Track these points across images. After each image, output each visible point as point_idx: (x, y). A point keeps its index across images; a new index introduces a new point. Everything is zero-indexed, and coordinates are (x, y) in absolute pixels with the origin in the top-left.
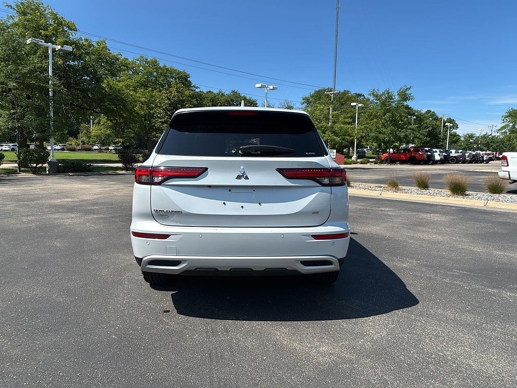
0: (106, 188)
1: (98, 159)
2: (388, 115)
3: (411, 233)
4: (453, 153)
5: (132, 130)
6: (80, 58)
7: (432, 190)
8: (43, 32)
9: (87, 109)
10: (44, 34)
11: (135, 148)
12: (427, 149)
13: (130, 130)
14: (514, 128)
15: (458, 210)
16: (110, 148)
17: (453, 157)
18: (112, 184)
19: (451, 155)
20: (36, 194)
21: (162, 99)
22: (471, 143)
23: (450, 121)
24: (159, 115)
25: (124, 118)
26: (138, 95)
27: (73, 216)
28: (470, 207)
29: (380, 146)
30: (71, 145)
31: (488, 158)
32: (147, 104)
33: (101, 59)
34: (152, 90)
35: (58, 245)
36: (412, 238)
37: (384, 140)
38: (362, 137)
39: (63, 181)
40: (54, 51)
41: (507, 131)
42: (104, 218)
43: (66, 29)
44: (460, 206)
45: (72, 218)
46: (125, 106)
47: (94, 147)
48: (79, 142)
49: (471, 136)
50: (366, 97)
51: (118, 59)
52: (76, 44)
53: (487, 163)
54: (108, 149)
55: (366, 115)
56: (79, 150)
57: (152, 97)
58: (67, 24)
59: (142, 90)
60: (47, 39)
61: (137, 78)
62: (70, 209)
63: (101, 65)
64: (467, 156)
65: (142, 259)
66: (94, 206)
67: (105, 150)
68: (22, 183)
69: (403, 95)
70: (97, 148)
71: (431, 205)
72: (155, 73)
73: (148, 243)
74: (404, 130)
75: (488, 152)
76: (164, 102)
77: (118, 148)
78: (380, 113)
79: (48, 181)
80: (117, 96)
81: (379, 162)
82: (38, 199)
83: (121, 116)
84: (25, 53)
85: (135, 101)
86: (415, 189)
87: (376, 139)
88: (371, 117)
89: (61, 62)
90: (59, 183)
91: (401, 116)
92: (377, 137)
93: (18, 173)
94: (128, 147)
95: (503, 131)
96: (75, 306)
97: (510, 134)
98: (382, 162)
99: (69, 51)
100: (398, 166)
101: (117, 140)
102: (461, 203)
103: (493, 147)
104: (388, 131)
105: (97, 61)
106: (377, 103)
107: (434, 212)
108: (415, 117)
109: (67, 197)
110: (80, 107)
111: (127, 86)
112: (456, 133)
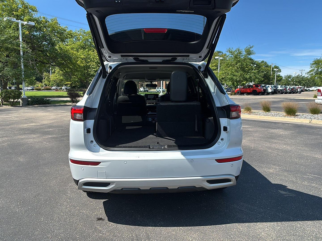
0: (58, 115)
1: (55, 95)
2: (239, 64)
3: (268, 145)
4: (279, 88)
5: (76, 76)
6: (40, 30)
7: (273, 113)
8: (15, 13)
9: (47, 64)
10: (16, 14)
11: (78, 88)
12: (263, 85)
13: (75, 76)
14: (318, 71)
15: (294, 126)
16: (62, 88)
17: (279, 90)
18: (63, 112)
19: (278, 89)
20: (11, 121)
21: (95, 56)
22: (290, 81)
23: (276, 67)
24: (93, 67)
25: (70, 68)
26: (79, 53)
27: (34, 136)
28: (301, 124)
29: (233, 84)
30: (38, 86)
31: (300, 90)
32: (85, 59)
33: (54, 30)
34: (89, 51)
35: (21, 160)
36: (270, 148)
37: (236, 80)
38: (223, 79)
39: (31, 111)
40: (23, 25)
41: (313, 73)
42: (56, 138)
43: (30, 11)
44: (294, 123)
45: (34, 138)
46: (71, 61)
47: (53, 88)
48: (43, 84)
49: (289, 77)
50: (224, 53)
51: (65, 31)
52: (37, 21)
53: (300, 93)
54: (62, 89)
55: (225, 65)
56: (43, 90)
57: (88, 55)
58: (31, 8)
59: (82, 51)
60: (18, 17)
61: (78, 43)
62: (33, 131)
63: (54, 35)
64: (288, 89)
65: (78, 181)
66: (50, 128)
67: (59, 89)
68: (3, 113)
69: (248, 51)
70: (54, 88)
71: (275, 123)
72: (90, 40)
73: (83, 169)
74: (249, 73)
75: (300, 86)
76: (96, 58)
77: (68, 88)
78: (234, 63)
79: (21, 111)
80: (65, 54)
81: (233, 94)
82: (13, 124)
83: (68, 67)
84: (3, 26)
85: (78, 58)
86: (261, 112)
87: (231, 79)
88: (228, 65)
89: (27, 33)
90: (28, 112)
91: (247, 65)
92: (232, 78)
93: (2, 106)
94: (74, 87)
95: (311, 73)
96: (28, 215)
97: (315, 75)
98: (235, 94)
99: (32, 25)
100: (245, 97)
101: (67, 83)
102: (294, 121)
103: (303, 83)
104: (239, 74)
105: (52, 32)
106: (231, 57)
107: (279, 128)
108: (255, 65)
109: (32, 122)
110: (42, 62)
111: (72, 49)
112: (279, 75)
